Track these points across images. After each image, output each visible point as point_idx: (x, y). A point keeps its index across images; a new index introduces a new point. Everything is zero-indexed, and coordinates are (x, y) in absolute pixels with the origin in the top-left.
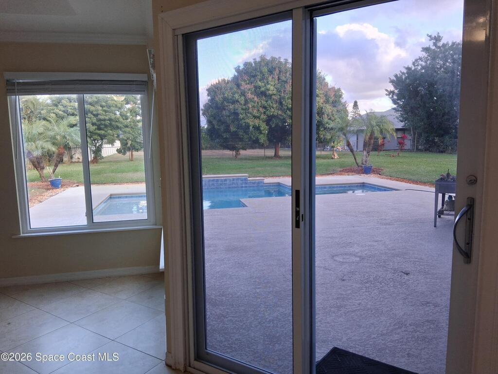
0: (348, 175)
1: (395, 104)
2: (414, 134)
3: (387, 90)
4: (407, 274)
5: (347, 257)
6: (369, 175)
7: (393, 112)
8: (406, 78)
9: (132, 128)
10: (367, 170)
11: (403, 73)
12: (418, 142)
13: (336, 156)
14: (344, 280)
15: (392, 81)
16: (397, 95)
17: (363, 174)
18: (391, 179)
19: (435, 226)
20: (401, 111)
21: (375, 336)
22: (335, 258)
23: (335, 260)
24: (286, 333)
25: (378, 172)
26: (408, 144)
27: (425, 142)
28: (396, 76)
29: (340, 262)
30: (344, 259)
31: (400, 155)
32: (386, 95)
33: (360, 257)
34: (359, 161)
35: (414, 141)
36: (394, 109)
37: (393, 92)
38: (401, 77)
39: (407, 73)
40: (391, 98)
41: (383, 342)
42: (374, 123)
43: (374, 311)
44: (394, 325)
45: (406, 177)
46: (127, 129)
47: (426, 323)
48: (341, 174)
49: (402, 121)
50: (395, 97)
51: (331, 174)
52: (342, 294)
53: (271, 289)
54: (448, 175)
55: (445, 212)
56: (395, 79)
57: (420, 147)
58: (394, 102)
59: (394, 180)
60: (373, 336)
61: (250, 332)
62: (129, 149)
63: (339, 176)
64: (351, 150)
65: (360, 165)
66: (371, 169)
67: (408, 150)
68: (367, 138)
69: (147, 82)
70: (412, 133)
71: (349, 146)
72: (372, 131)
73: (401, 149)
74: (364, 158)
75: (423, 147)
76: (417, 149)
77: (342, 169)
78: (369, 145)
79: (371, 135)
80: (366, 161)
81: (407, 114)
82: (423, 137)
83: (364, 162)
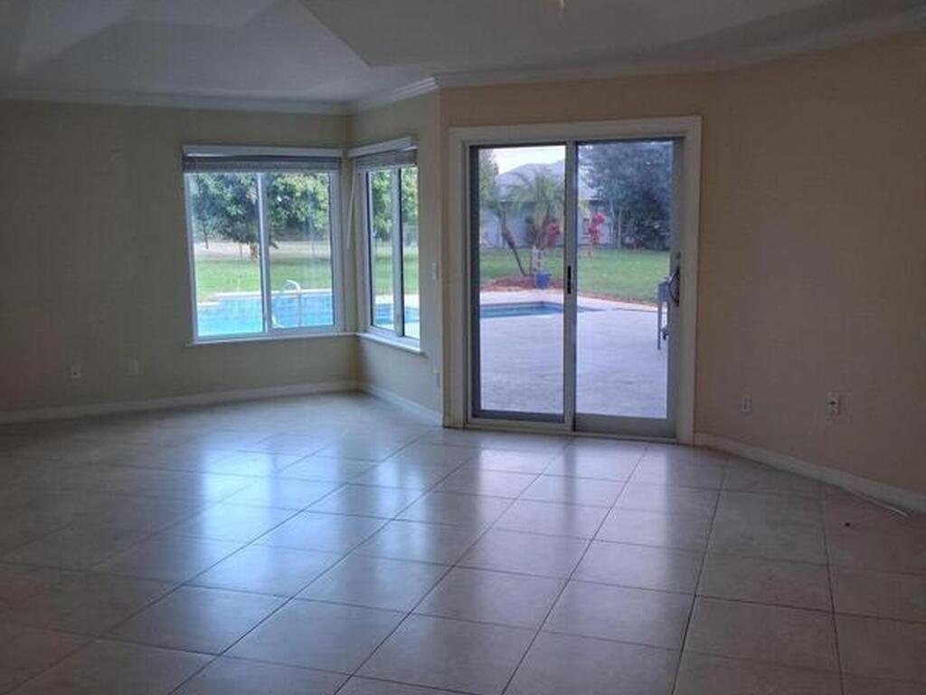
0: (510, 290)
2: (617, 212)
6: (546, 290)
10: (542, 282)
12: (624, 228)
17: (535, 288)
20: (590, 164)
25: (559, 284)
26: (605, 233)
27: (636, 229)
31: (593, 255)
34: (526, 266)
35: (616, 228)
48: (495, 290)
49: (592, 186)
57: (627, 240)
63: (493, 292)
64: (511, 245)
65: (527, 272)
66: (548, 279)
67: (606, 245)
68: (540, 223)
69: (340, 159)
70: (612, 210)
71: (506, 237)
72: (549, 208)
73: (595, 244)
74: (535, 258)
75: (633, 239)
76: (623, 243)
77: (494, 281)
78: (544, 234)
79: (548, 217)
80: (539, 264)
81: (602, 169)
82: (632, 220)
83: (535, 266)
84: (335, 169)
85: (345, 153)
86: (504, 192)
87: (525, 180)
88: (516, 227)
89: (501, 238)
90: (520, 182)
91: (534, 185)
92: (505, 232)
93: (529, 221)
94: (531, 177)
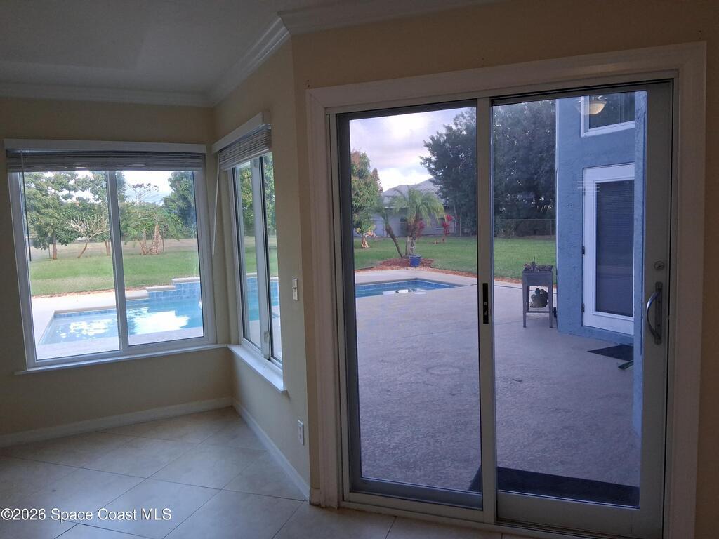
0: (392, 269)
1: (433, 175)
2: (458, 214)
3: (422, 158)
4: (520, 381)
5: (445, 369)
6: (418, 268)
7: (431, 186)
8: (445, 142)
9: (55, 208)
10: (414, 263)
11: (441, 135)
12: (463, 223)
13: (367, 246)
14: (454, 395)
15: (427, 145)
16: (435, 163)
17: (410, 266)
18: (447, 273)
19: (525, 327)
20: (440, 184)
21: (519, 448)
22: (430, 371)
23: (432, 374)
24: (420, 458)
25: (428, 264)
26: (452, 227)
27: (471, 224)
28: (432, 138)
29: (438, 375)
30: (441, 371)
31: (445, 241)
32: (421, 163)
33: (458, 367)
34: (403, 251)
35: (458, 223)
36: (430, 180)
37: (429, 160)
38: (438, 140)
39: (447, 135)
40: (426, 167)
41: (529, 453)
42: (419, 201)
43: (504, 424)
44: (533, 435)
45: (464, 268)
46: (50, 211)
47: (565, 430)
48: (382, 269)
49: (442, 197)
50: (432, 166)
51: (369, 269)
52: (460, 410)
53: (375, 413)
54: (533, 264)
55: (530, 309)
56: (431, 142)
57: (466, 230)
58: (431, 171)
59: (451, 273)
60: (516, 449)
61: (377, 461)
62: (51, 241)
63: (381, 271)
64: (393, 237)
65: (404, 255)
66: (419, 260)
67: (453, 234)
68: (412, 221)
69: (204, 155)
70: (455, 212)
71: (389, 231)
72: (418, 211)
73: (446, 234)
74: (409, 246)
75: (470, 230)
76: (463, 233)
77: (381, 262)
78: (415, 228)
79: (417, 217)
80: (412, 250)
81: (447, 187)
82: (469, 218)
83: (409, 251)
84: (199, 166)
85: (209, 149)
86: (386, 201)
87: (401, 193)
88: (395, 225)
89: (385, 232)
90: (398, 194)
91: (407, 196)
92: (388, 228)
93: (403, 220)
94: (405, 191)
